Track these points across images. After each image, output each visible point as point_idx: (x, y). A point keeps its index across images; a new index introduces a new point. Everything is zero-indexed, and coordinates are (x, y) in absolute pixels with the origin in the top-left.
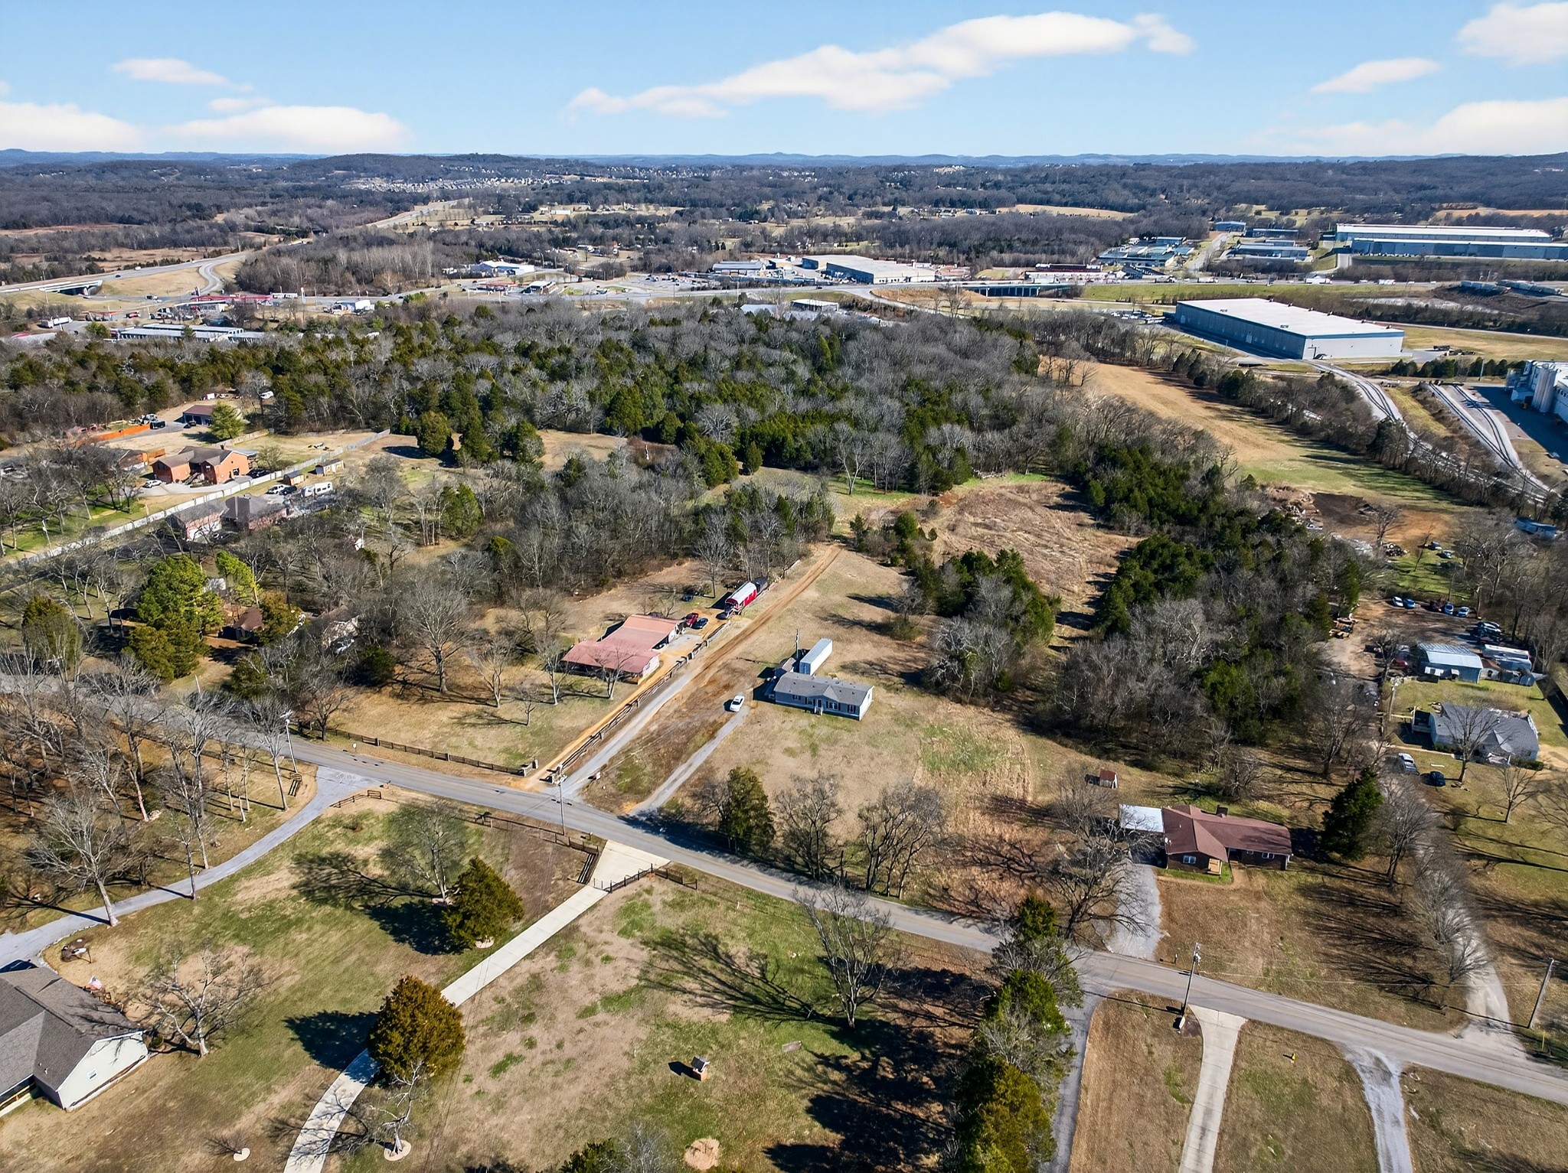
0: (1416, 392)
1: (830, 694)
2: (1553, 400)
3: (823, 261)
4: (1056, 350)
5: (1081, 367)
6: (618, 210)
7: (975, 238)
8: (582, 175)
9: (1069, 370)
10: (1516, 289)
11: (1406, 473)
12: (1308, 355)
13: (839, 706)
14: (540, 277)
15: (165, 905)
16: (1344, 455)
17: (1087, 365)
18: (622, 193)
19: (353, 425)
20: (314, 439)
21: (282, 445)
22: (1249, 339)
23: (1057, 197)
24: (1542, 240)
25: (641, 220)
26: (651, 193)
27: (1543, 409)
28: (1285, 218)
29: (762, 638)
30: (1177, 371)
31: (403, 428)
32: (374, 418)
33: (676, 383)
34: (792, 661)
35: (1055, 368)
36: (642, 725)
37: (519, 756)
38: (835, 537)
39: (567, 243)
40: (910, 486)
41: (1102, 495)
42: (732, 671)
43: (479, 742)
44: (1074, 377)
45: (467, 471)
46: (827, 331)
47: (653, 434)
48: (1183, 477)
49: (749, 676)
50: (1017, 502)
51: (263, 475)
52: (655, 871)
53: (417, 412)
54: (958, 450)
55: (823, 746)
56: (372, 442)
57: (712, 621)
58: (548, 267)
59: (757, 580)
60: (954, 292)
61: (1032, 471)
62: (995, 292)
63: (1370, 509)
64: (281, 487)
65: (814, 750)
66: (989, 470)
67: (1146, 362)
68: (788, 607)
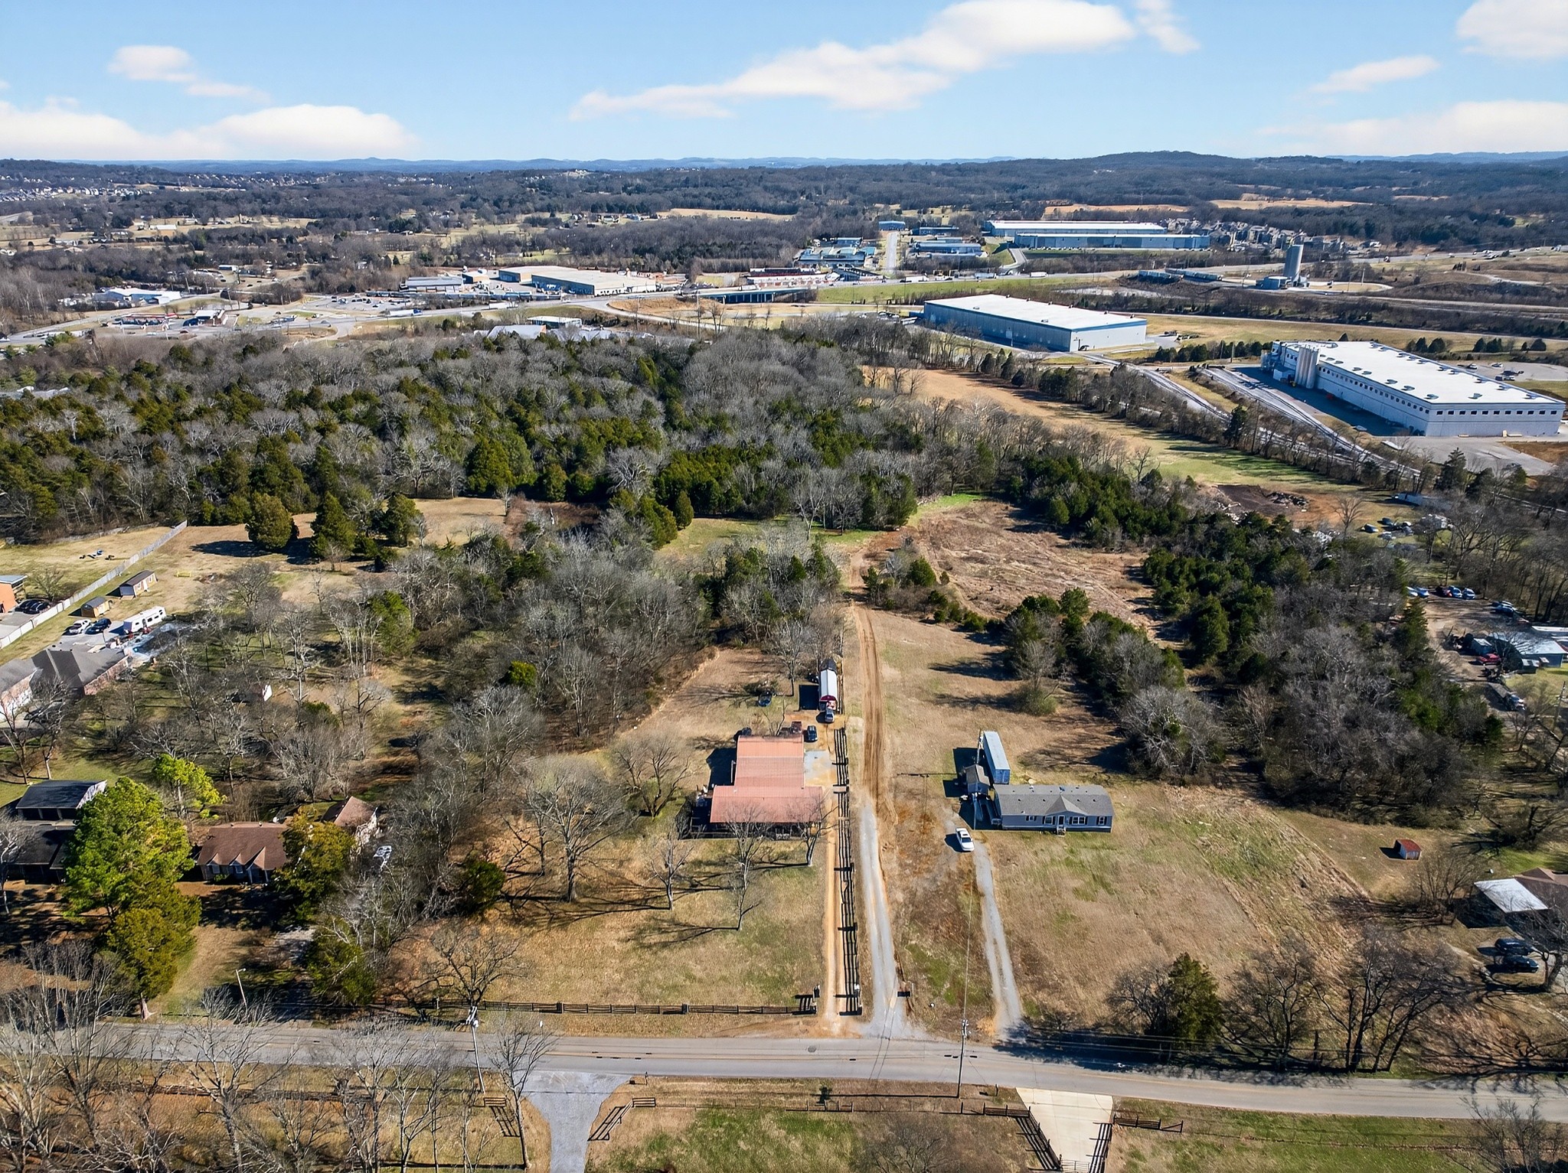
0: (1193, 375)
2: (1317, 376)
3: (526, 273)
5: (909, 375)
8: (162, 185)
9: (898, 379)
10: (1186, 277)
11: (1266, 457)
12: (1074, 347)
16: (1196, 444)
18: (233, 204)
19: (131, 520)
21: (38, 560)
22: (1009, 334)
23: (709, 201)
24: (1159, 232)
25: (277, 234)
26: (268, 202)
27: (1308, 386)
28: (924, 217)
29: (897, 740)
30: (985, 372)
31: (208, 517)
32: (161, 507)
33: (522, 426)
34: (980, 769)
35: (883, 377)
36: (883, 896)
37: (782, 981)
38: (848, 596)
39: (201, 262)
40: (866, 524)
41: (1067, 512)
42: (911, 794)
43: (697, 971)
44: (906, 387)
45: (337, 566)
46: (641, 352)
47: (537, 491)
48: (1126, 484)
49: (936, 796)
50: (977, 529)
51: (44, 607)
52: (1115, 1120)
53: (222, 495)
54: (901, 477)
55: (1109, 878)
56: (174, 541)
57: (819, 727)
58: (198, 292)
59: (828, 664)
60: (694, 300)
61: (958, 491)
62: (731, 299)
63: (1281, 497)
64: (85, 623)
65: (1105, 886)
66: (920, 495)
67: (943, 364)
68: (884, 693)
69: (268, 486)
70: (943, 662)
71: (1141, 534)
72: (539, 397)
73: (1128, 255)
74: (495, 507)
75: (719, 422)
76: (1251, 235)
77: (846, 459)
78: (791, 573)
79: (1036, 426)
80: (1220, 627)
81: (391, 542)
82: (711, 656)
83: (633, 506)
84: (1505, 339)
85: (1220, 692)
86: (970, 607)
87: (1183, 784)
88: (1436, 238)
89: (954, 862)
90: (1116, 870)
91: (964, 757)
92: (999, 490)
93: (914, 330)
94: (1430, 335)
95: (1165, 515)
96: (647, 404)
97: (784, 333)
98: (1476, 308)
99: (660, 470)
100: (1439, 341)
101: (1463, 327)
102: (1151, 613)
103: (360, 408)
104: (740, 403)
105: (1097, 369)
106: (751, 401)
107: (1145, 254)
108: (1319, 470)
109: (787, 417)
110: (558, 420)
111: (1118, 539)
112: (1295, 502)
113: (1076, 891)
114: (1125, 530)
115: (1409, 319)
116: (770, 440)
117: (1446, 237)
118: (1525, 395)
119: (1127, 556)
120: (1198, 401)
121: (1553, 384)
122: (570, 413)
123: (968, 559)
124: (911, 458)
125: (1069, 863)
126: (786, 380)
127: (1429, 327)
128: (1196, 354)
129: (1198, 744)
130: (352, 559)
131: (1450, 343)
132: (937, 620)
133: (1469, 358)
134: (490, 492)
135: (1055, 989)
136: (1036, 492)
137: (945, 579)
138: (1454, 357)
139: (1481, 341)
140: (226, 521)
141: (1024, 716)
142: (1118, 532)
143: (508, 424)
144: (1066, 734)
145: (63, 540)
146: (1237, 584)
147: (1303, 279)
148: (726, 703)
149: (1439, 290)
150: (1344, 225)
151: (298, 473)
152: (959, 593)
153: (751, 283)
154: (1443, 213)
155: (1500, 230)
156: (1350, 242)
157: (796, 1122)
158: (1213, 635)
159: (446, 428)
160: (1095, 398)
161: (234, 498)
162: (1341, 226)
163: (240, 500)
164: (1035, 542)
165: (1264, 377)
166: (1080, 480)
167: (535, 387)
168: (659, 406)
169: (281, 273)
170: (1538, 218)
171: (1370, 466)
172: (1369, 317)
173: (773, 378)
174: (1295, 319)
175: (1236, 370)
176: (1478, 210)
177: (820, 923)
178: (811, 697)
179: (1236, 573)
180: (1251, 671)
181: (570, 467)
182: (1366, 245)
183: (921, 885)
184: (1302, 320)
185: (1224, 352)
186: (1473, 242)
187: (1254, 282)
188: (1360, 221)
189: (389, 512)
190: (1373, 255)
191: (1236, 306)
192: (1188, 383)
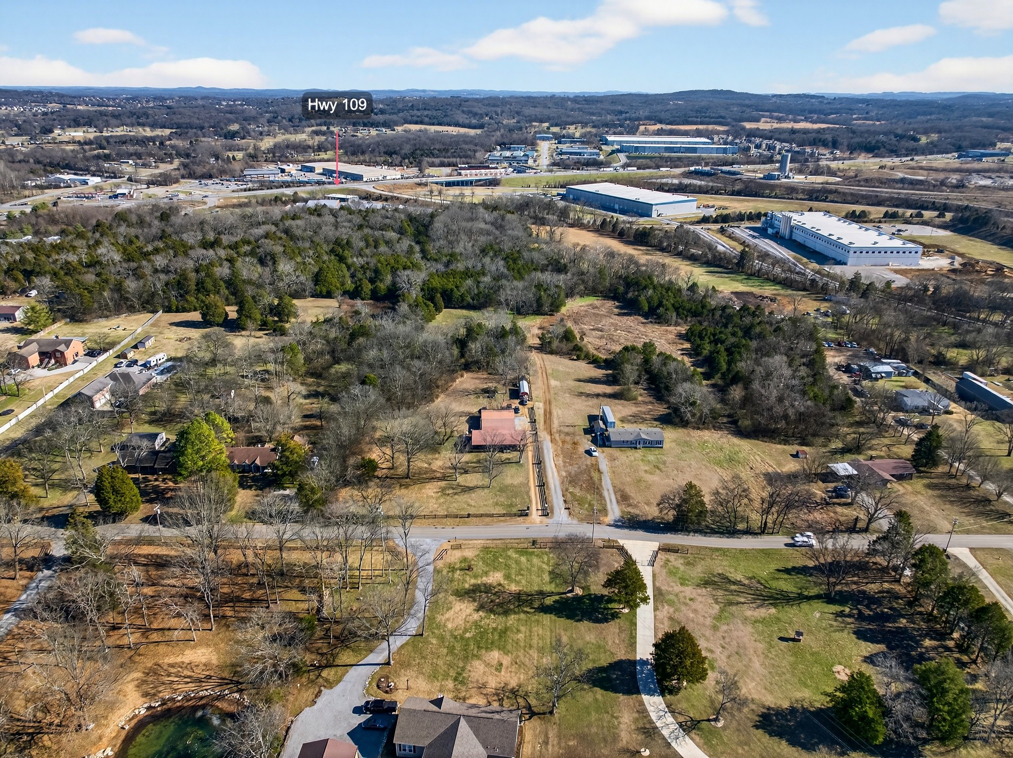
0: (722, 231)
1: (644, 436)
2: (791, 232)
3: (319, 167)
4: (542, 222)
5: (558, 231)
6: (119, 131)
7: (407, 149)
8: (65, 104)
9: (552, 233)
10: (722, 172)
11: (758, 276)
12: (654, 215)
13: (651, 442)
14: (118, 186)
15: (406, 644)
16: (720, 270)
17: (561, 229)
18: (118, 118)
19: (132, 310)
20: (103, 322)
21: (86, 331)
22: (617, 207)
23: (427, 119)
24: (708, 143)
25: (153, 139)
26: (139, 118)
27: (787, 237)
28: (564, 132)
29: (560, 412)
30: (602, 229)
31: (174, 308)
32: (148, 302)
33: (341, 259)
34: (601, 422)
35: (543, 232)
36: (556, 474)
37: (511, 505)
38: (530, 347)
39: (107, 158)
40: (538, 312)
41: (647, 305)
42: (567, 434)
43: (472, 503)
44: (557, 237)
45: (253, 333)
46: (403, 216)
47: (354, 294)
48: (680, 290)
49: (579, 435)
50: (598, 314)
51: (99, 354)
52: (659, 549)
53: (181, 296)
54: (557, 286)
55: (661, 466)
56: (157, 321)
57: (520, 407)
58: (112, 178)
59: (523, 378)
60: (426, 185)
61: (588, 295)
62: (449, 184)
63: (764, 298)
64: (125, 362)
65: (658, 468)
66: (567, 296)
67: (578, 224)
68: (552, 392)
69: (206, 291)
70: (581, 377)
71: (686, 316)
72: (348, 243)
73: (689, 157)
74: (333, 303)
75: (452, 257)
76: (764, 146)
77: (526, 277)
78: (501, 334)
79: (631, 259)
80: (723, 360)
81: (281, 321)
82: (462, 376)
83: (411, 302)
84: (900, 211)
85: (721, 390)
86: (595, 352)
87: (698, 429)
88: (872, 149)
89: (589, 461)
90: (664, 463)
91: (592, 418)
92: (611, 294)
93: (561, 204)
94: (859, 208)
95: (699, 306)
96: (411, 246)
97: (485, 205)
98: (887, 193)
99: (424, 283)
100: (863, 212)
101: (879, 204)
102: (690, 355)
103: (247, 248)
104: (463, 246)
105: (667, 227)
106: (470, 244)
107: (699, 157)
108: (786, 284)
109: (491, 254)
110: (360, 255)
111: (674, 318)
112: (771, 300)
113: (646, 471)
114: (678, 314)
115: (850, 198)
116: (483, 266)
117: (879, 148)
118: (902, 242)
119: (679, 328)
120: (723, 245)
121: (923, 237)
122: (368, 251)
123: (593, 330)
124: (562, 277)
125: (642, 460)
126: (488, 233)
127: (861, 204)
128: (724, 219)
129: (706, 411)
130: (260, 330)
131: (869, 213)
132: (578, 359)
133: (880, 222)
134: (329, 295)
135: (636, 506)
136: (630, 295)
137: (582, 339)
138: (872, 221)
139: (887, 212)
140: (184, 310)
141: (622, 401)
142: (674, 314)
143: (333, 257)
144: (643, 408)
145: (95, 320)
146: (732, 340)
147: (791, 174)
148: (472, 397)
149: (867, 181)
150: (820, 140)
151: (222, 283)
152: (590, 346)
153: (460, 174)
154: (879, 134)
155: (912, 144)
156: (822, 150)
157: (523, 552)
158: (719, 363)
159: (299, 259)
160: (665, 244)
161: (188, 297)
162: (818, 140)
163: (192, 299)
164: (631, 321)
165: (762, 232)
166: (655, 288)
167: (344, 237)
168: (417, 248)
169: (162, 165)
170: (934, 137)
171: (813, 281)
172: (827, 197)
173: (481, 232)
174: (784, 198)
175: (747, 228)
176: (899, 131)
177: (527, 484)
178: (516, 393)
179: (734, 334)
180: (736, 379)
181: (372, 281)
182: (832, 153)
183: (574, 469)
184: (788, 199)
185: (741, 218)
186: (894, 152)
187: (762, 176)
188: (829, 137)
189: (278, 304)
190: (835, 159)
191: (751, 190)
192: (719, 235)
